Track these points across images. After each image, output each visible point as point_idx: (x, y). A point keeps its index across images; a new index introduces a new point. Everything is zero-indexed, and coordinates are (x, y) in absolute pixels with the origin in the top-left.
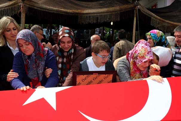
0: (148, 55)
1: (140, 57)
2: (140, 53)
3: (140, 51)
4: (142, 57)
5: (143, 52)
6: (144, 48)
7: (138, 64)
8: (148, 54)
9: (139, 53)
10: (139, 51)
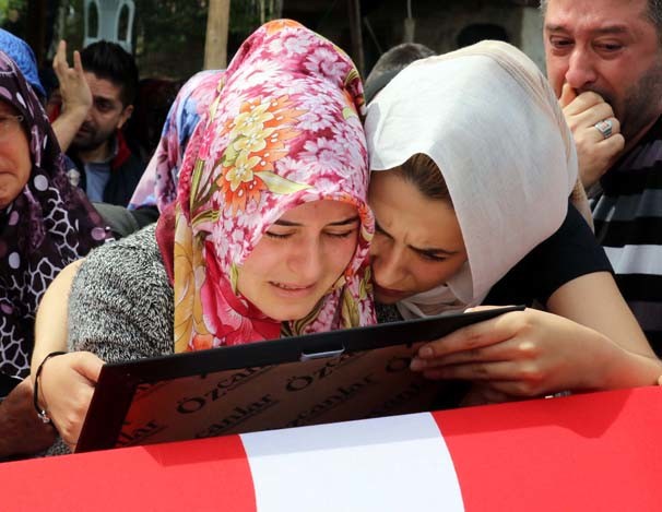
0: (292, 164)
1: (230, 196)
2: (229, 155)
3: (232, 135)
4: (245, 186)
5: (256, 139)
6: (265, 103)
7: (227, 261)
8: (298, 151)
9: (221, 157)
10: (219, 130)
